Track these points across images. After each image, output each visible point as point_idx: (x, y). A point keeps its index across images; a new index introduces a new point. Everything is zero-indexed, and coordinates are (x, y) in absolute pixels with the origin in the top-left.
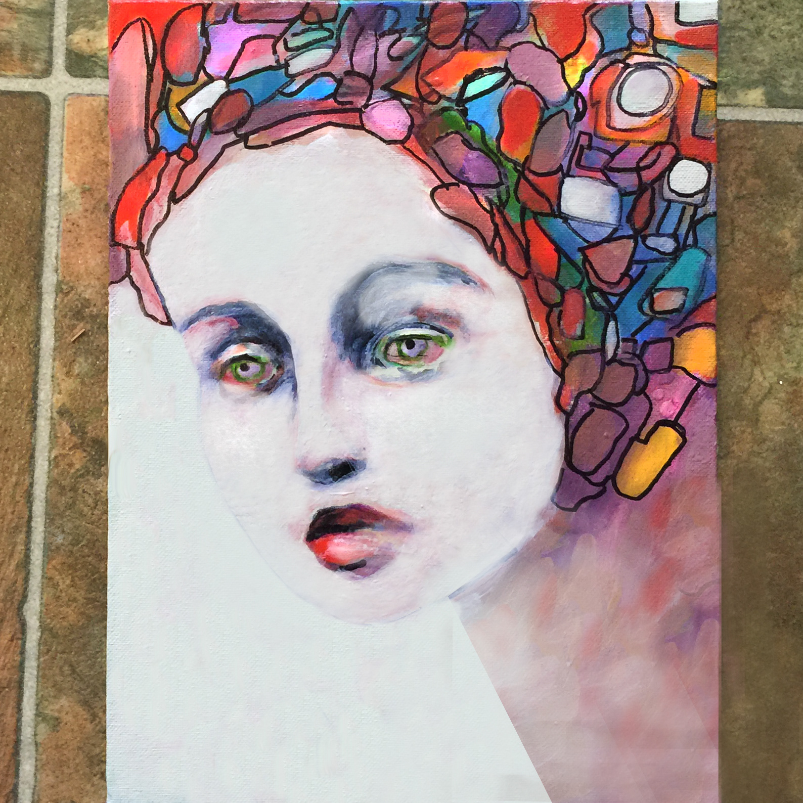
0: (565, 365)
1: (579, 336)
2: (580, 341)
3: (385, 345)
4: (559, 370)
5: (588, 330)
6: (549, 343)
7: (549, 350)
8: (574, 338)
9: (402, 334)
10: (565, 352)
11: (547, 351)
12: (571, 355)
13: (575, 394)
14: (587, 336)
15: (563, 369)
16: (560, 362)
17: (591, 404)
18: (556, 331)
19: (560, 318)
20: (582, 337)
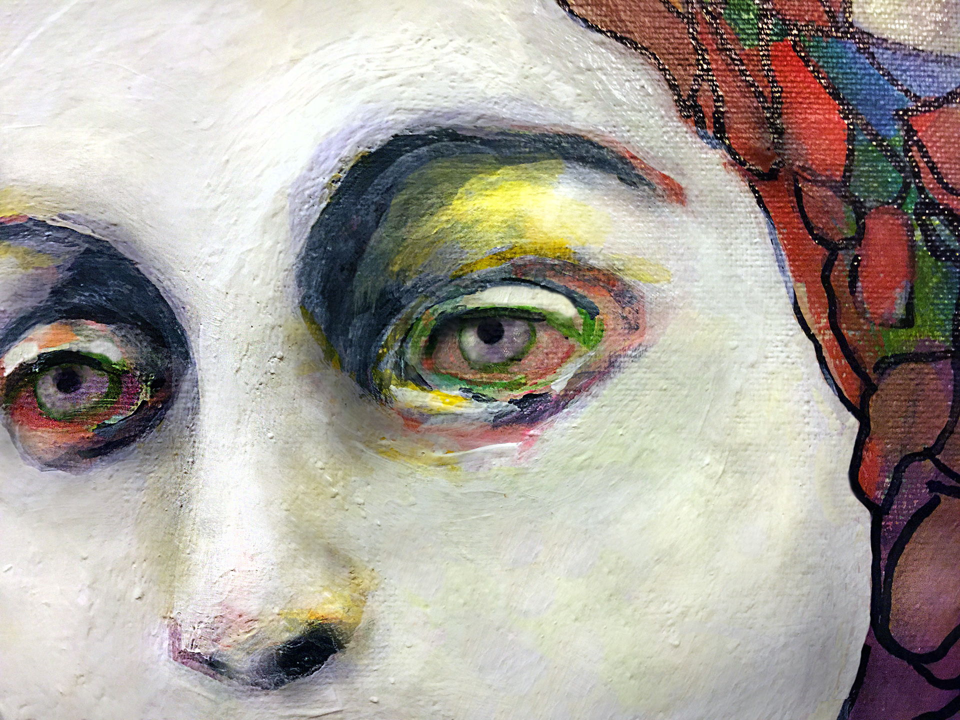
0: (869, 389)
1: (902, 320)
2: (902, 332)
3: (428, 333)
4: (855, 401)
5: (920, 307)
6: (829, 335)
7: (830, 352)
8: (888, 325)
9: (470, 306)
10: (869, 358)
11: (825, 354)
12: (884, 365)
13: (895, 459)
14: (919, 321)
15: (865, 399)
16: (857, 383)
17: (933, 486)
18: (847, 305)
19: (854, 275)
20: (908, 322)
